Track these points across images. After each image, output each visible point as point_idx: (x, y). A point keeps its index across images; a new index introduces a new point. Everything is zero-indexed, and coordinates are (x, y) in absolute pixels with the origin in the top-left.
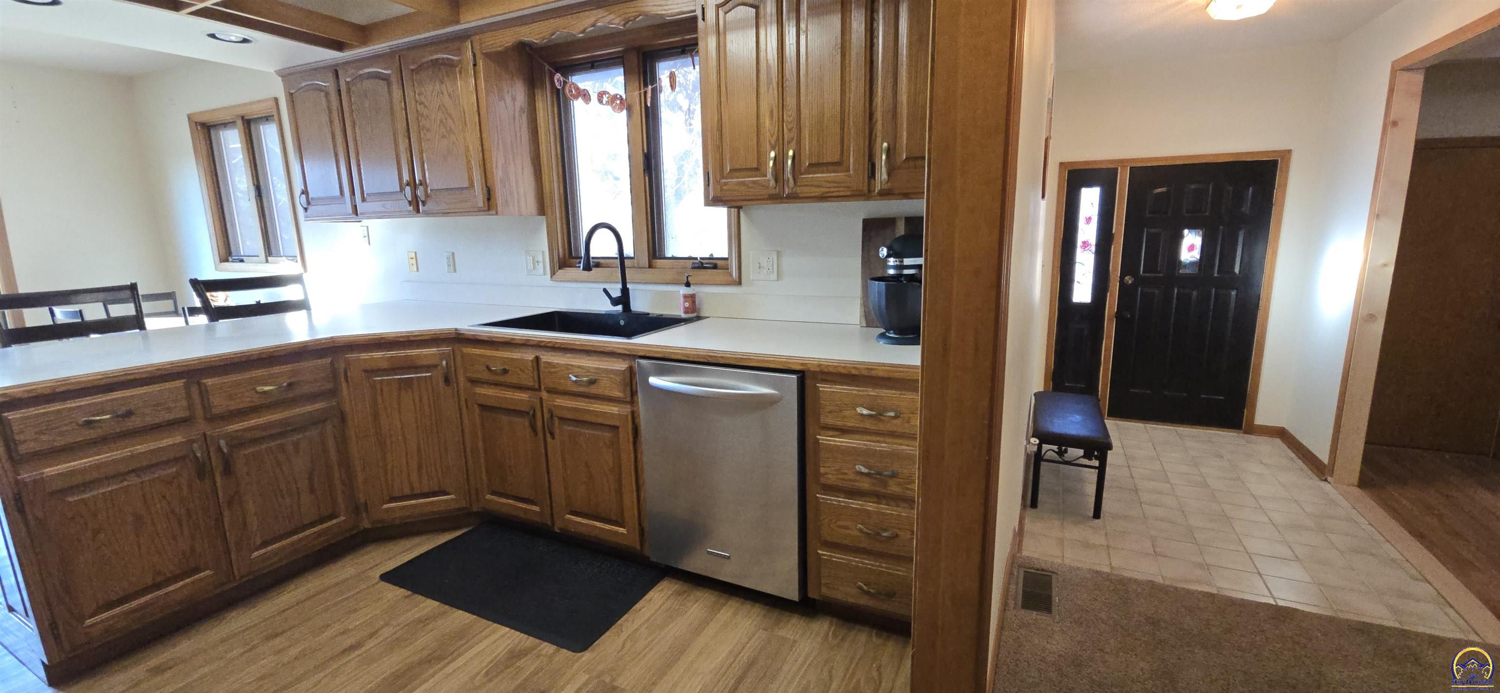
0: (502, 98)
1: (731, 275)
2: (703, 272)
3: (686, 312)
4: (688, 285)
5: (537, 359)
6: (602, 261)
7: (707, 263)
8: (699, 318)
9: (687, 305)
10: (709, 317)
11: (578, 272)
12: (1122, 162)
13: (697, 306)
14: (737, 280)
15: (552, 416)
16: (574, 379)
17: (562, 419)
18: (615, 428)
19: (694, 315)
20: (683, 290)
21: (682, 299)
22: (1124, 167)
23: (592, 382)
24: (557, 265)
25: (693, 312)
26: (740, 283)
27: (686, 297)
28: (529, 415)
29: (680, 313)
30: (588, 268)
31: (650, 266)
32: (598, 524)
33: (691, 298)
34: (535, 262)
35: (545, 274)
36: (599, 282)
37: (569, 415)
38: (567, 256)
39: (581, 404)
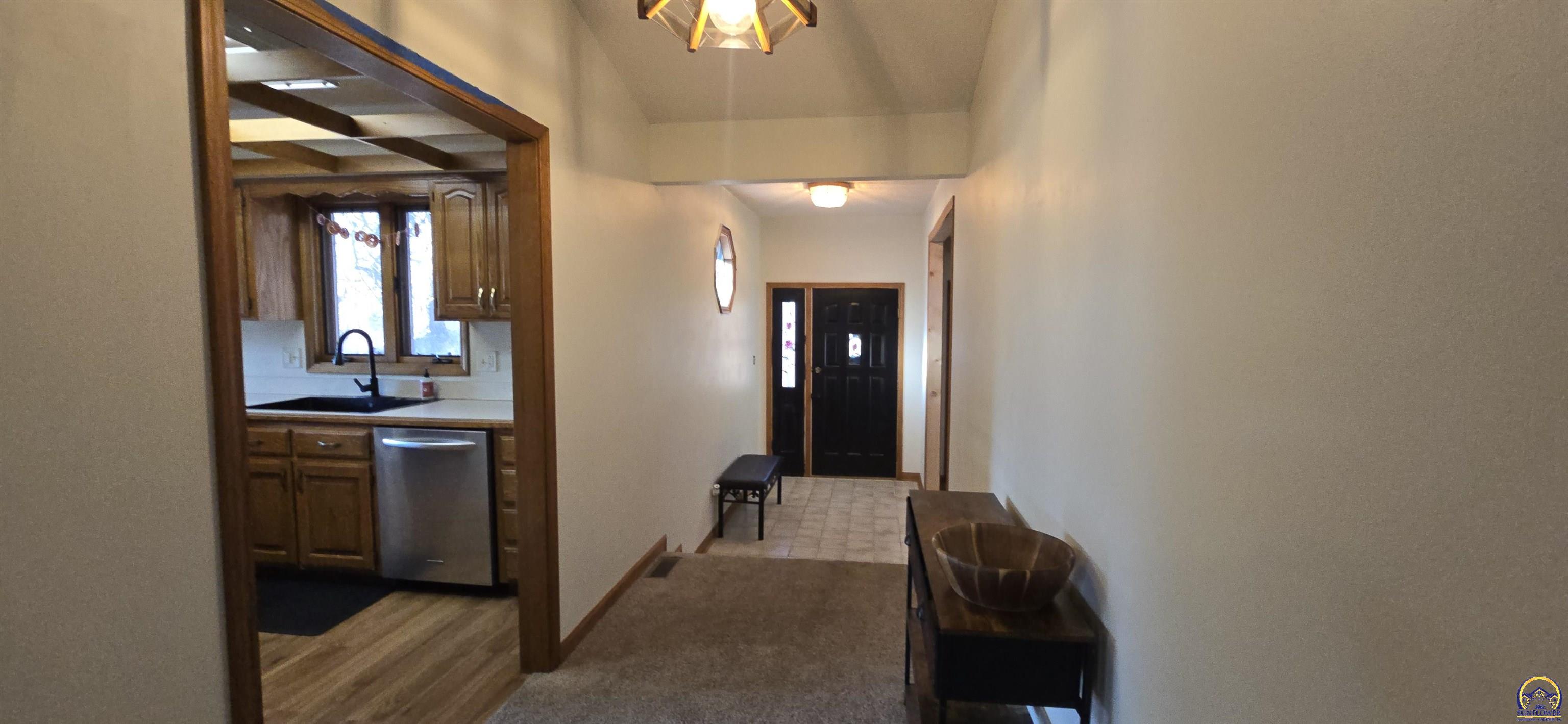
0: (267, 230)
1: (462, 368)
2: (441, 366)
3: (424, 396)
4: (427, 375)
5: (290, 432)
6: (355, 357)
7: (443, 360)
8: (436, 399)
9: (425, 390)
10: (444, 399)
11: (332, 365)
12: (808, 285)
13: (434, 391)
14: (467, 371)
15: (301, 476)
16: (322, 444)
17: (310, 477)
18: (355, 480)
19: (432, 397)
20: (422, 379)
21: (421, 386)
22: (809, 289)
23: (338, 446)
24: (313, 360)
25: (430, 396)
26: (468, 373)
27: (425, 384)
28: (281, 477)
29: (421, 397)
30: (340, 362)
31: (398, 361)
32: (339, 556)
33: (429, 386)
34: (292, 358)
35: (301, 366)
36: (351, 374)
37: (314, 473)
38: (323, 352)
39: (328, 464)
